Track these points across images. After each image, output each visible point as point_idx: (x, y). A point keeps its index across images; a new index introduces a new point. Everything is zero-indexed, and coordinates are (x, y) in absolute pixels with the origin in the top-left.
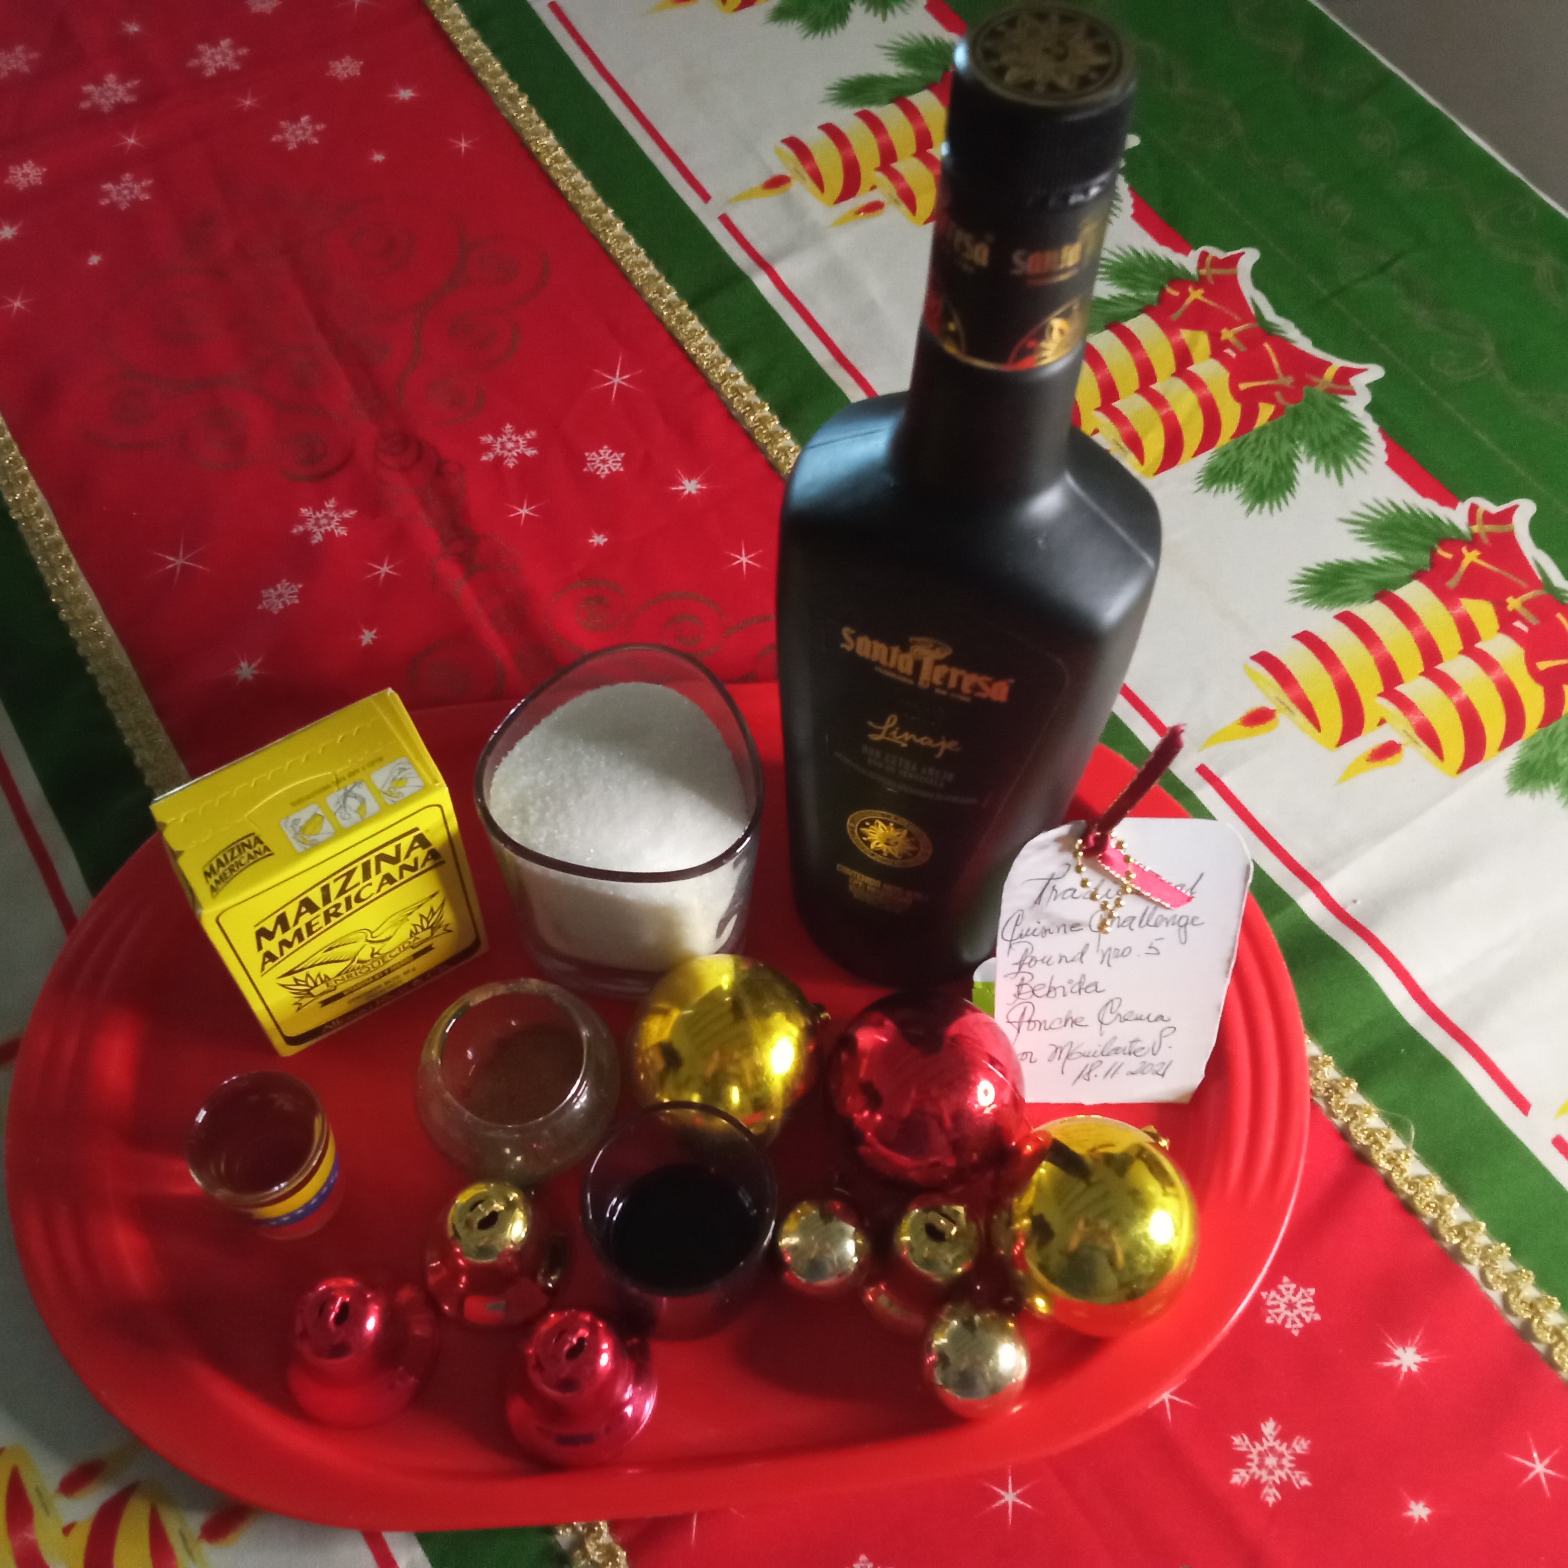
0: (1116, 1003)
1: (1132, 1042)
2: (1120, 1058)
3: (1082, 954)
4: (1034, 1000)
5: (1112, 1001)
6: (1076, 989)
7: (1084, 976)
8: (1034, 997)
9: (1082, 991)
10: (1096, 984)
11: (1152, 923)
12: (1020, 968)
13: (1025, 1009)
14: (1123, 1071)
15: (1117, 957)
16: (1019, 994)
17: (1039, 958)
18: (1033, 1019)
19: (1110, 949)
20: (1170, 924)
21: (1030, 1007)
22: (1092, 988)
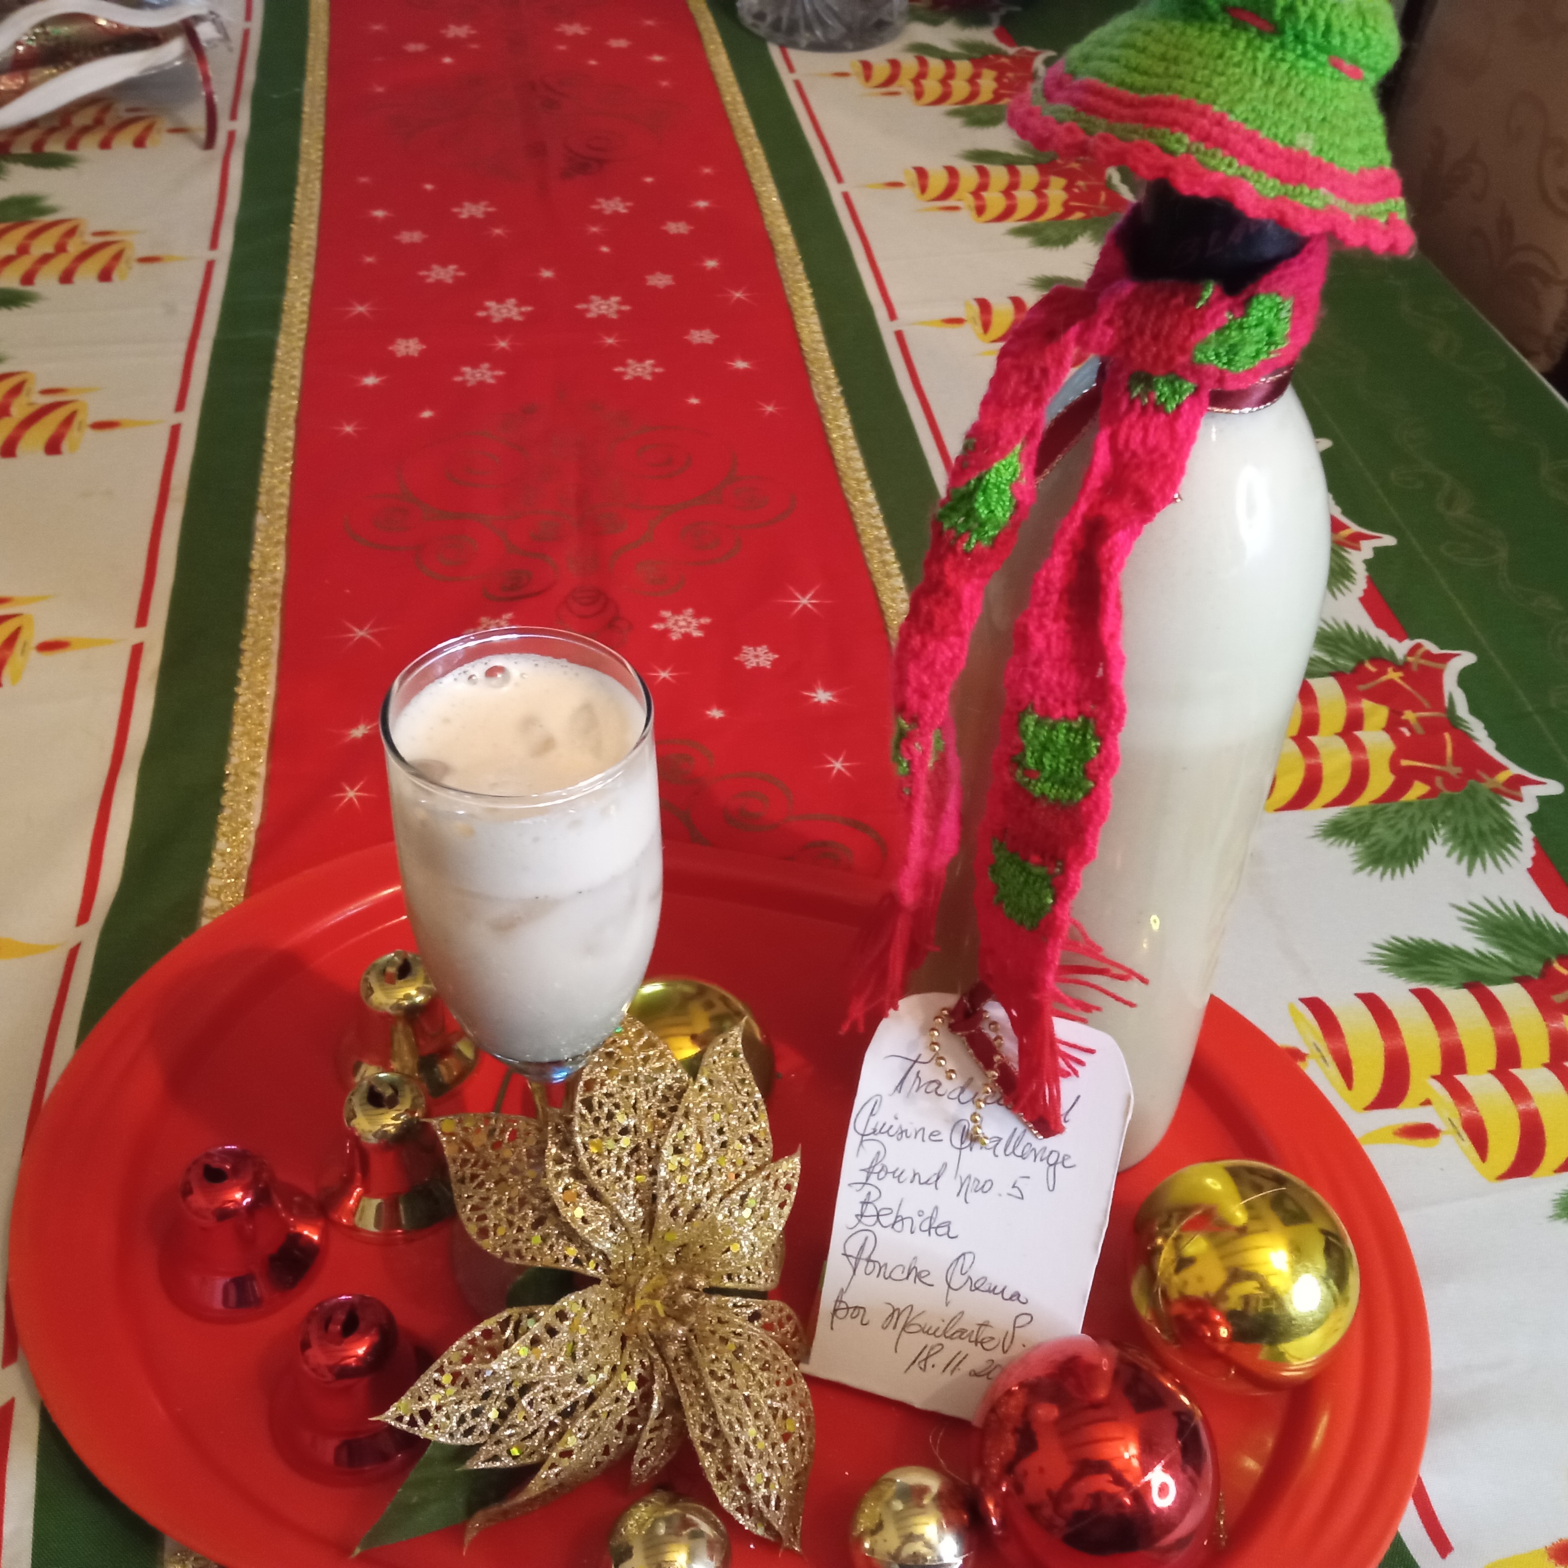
0: (969, 1258)
1: (981, 1325)
3: (938, 1178)
4: (877, 1229)
5: (964, 1254)
6: (926, 1226)
7: (936, 1208)
8: (879, 1225)
9: (933, 1231)
10: (948, 1224)
11: (1018, 1152)
12: (867, 1179)
13: (866, 1239)
14: (966, 1367)
15: (975, 1191)
16: (862, 1215)
17: (890, 1168)
18: (872, 1258)
19: (969, 1177)
20: (1038, 1159)
21: (871, 1239)
22: (945, 1230)
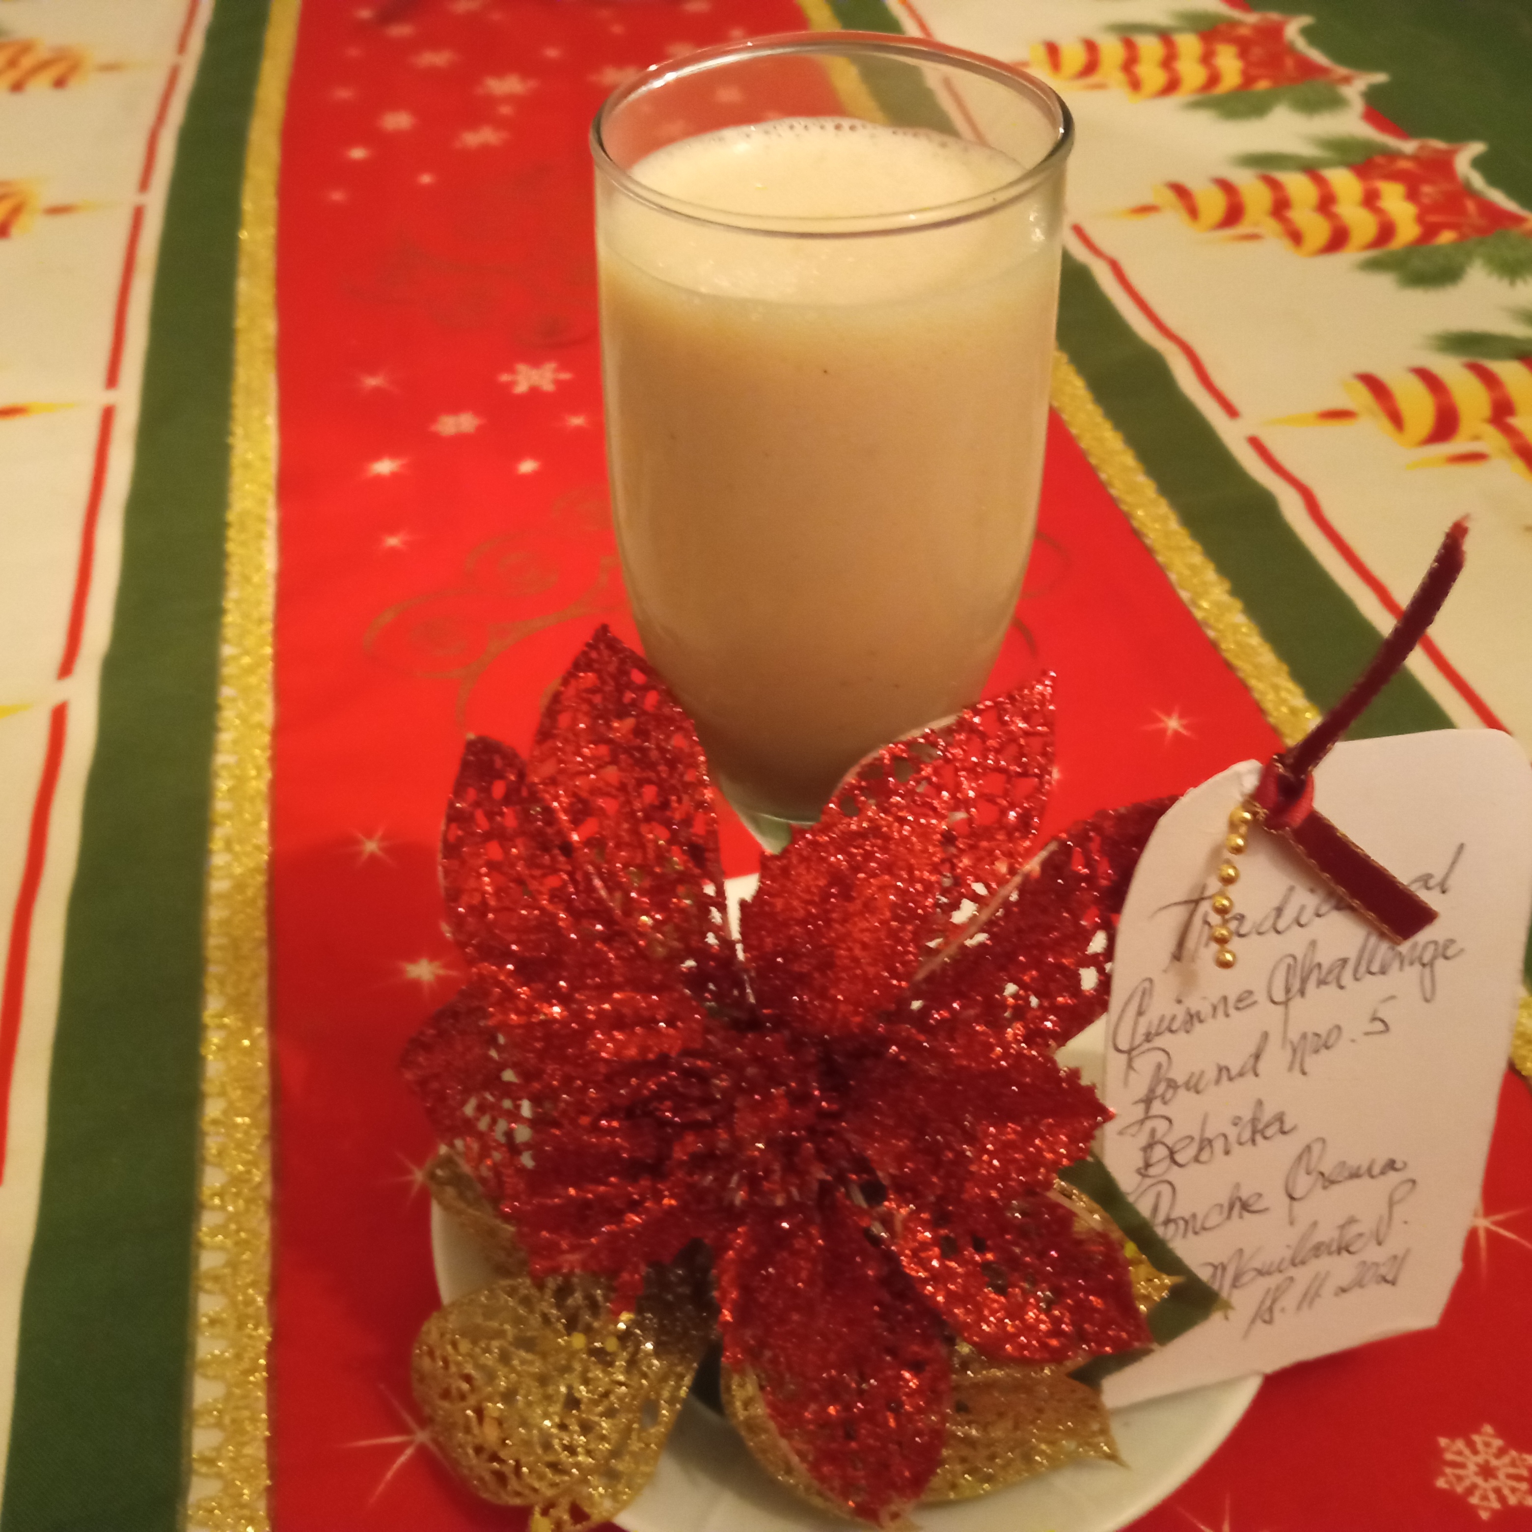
0: (1317, 1148)
1: (1343, 1227)
2: (1324, 1263)
3: (1257, 1057)
4: (1175, 1174)
5: (1308, 1148)
6: (1247, 1135)
7: (1260, 1103)
8: (1175, 1168)
9: (1259, 1138)
10: (1280, 1118)
11: (1375, 968)
12: (1148, 1109)
13: (1159, 1195)
14: (1329, 1289)
15: (1317, 1051)
16: (1148, 1165)
17: (1181, 1079)
18: (1174, 1215)
19: (1304, 1036)
20: (1406, 962)
21: (1166, 1189)
22: (1275, 1128)
